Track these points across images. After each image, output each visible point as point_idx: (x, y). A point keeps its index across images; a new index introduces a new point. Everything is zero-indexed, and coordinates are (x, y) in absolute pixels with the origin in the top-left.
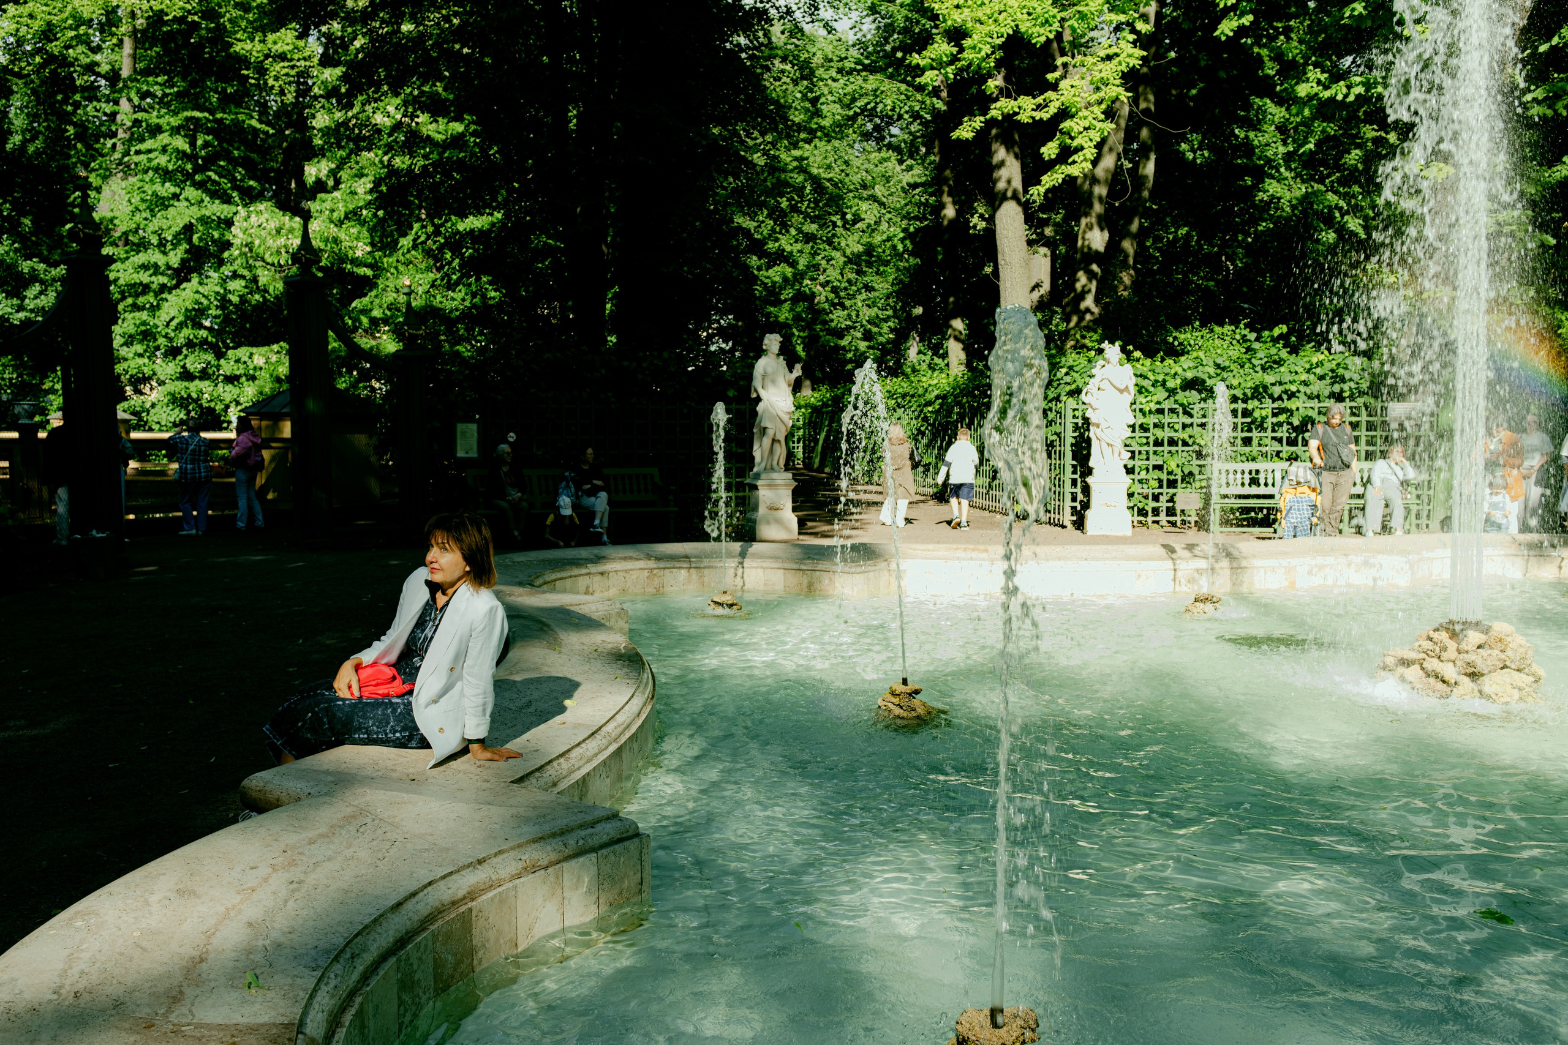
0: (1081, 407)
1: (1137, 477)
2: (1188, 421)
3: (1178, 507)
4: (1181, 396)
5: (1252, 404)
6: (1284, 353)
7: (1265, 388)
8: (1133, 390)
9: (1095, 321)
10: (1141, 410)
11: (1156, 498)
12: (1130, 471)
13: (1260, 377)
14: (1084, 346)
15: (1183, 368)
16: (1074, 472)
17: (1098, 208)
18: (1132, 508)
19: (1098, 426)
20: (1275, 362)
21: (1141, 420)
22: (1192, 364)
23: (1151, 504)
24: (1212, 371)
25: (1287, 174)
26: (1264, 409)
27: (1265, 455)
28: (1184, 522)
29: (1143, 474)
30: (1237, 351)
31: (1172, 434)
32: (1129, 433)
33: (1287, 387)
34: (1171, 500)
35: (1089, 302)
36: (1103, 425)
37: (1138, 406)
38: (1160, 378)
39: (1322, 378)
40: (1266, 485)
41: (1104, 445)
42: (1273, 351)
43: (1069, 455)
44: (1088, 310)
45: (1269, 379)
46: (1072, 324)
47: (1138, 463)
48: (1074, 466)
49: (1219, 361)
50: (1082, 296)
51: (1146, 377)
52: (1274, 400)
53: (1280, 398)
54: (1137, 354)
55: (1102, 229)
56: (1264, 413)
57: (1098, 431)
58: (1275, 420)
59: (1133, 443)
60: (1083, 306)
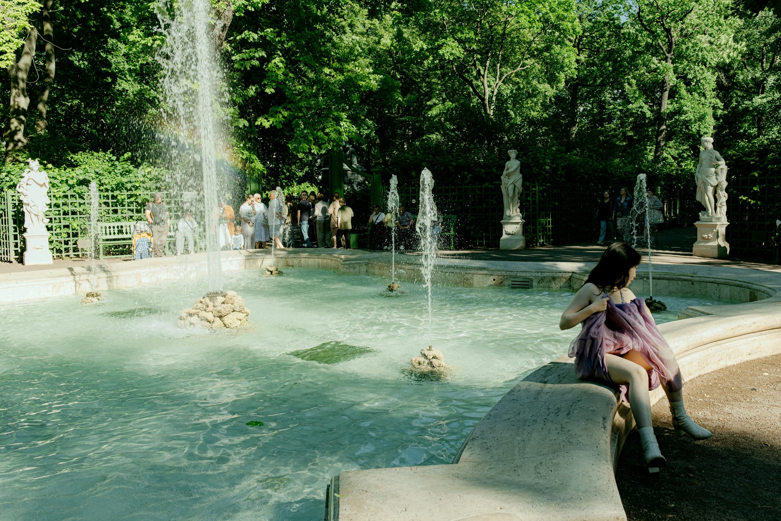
0: (17, 194)
1: (54, 232)
2: (82, 201)
3: (80, 247)
4: (77, 189)
5: (116, 193)
6: (131, 167)
7: (123, 185)
8: (48, 186)
9: (25, 147)
10: (54, 196)
11: (66, 243)
12: (49, 229)
13: (119, 179)
14: (17, 160)
15: (78, 173)
16: (15, 231)
17: (22, 85)
18: (53, 249)
19: (28, 205)
20: (127, 171)
21: (54, 201)
22: (82, 172)
23: (64, 246)
24: (93, 175)
25: (129, 78)
26: (122, 195)
27: (124, 218)
28: (83, 255)
29: (58, 230)
30: (107, 165)
31: (74, 208)
32: (47, 208)
33: (134, 184)
34: (75, 243)
35: (20, 136)
36: (31, 204)
37: (52, 194)
38: (64, 179)
39: (151, 180)
40: (127, 233)
41: (33, 216)
42: (126, 166)
43: (11, 221)
44: (19, 140)
45: (124, 180)
46: (10, 148)
47: (54, 224)
48: (14, 228)
49: (97, 170)
50: (15, 132)
51: (56, 178)
52: (128, 191)
53: (131, 190)
54: (50, 166)
55: (25, 96)
56: (123, 197)
57: (28, 208)
58: (129, 200)
59: (50, 213)
60: (16, 138)
